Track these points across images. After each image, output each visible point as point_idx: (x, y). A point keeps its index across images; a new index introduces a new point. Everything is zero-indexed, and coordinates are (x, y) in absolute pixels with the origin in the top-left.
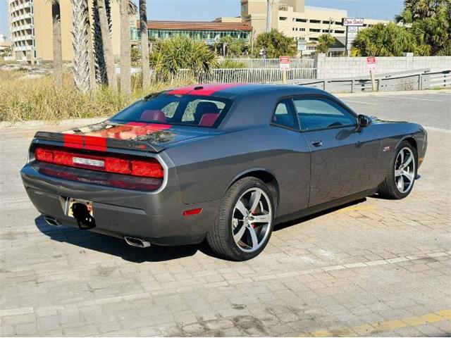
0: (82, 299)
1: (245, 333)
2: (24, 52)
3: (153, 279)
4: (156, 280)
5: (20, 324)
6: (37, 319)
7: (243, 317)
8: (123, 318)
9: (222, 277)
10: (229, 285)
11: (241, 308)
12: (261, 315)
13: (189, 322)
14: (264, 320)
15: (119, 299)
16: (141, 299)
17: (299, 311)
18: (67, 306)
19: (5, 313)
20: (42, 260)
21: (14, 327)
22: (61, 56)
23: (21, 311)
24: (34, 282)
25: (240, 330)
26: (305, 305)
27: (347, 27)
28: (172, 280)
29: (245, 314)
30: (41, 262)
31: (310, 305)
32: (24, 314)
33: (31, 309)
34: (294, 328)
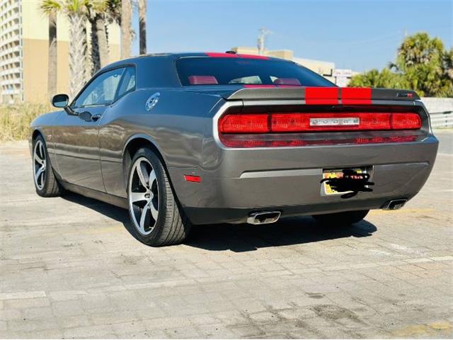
0: (108, 284)
1: (336, 324)
2: (12, 96)
3: (194, 267)
4: (198, 268)
5: (30, 308)
6: (51, 304)
7: (325, 306)
8: (166, 304)
9: (282, 266)
10: (294, 274)
11: (318, 296)
12: (349, 305)
13: (257, 311)
14: (356, 310)
15: (157, 285)
16: (184, 286)
17: (397, 301)
18: (89, 291)
19: (8, 296)
20: (49, 249)
21: (22, 311)
22: (56, 78)
23: (30, 295)
24: (42, 269)
25: (327, 320)
26: (402, 295)
27: (336, 77)
28: (219, 268)
29: (328, 303)
30: (49, 251)
31: (409, 295)
32: (34, 298)
33: (43, 294)
34: (401, 319)
